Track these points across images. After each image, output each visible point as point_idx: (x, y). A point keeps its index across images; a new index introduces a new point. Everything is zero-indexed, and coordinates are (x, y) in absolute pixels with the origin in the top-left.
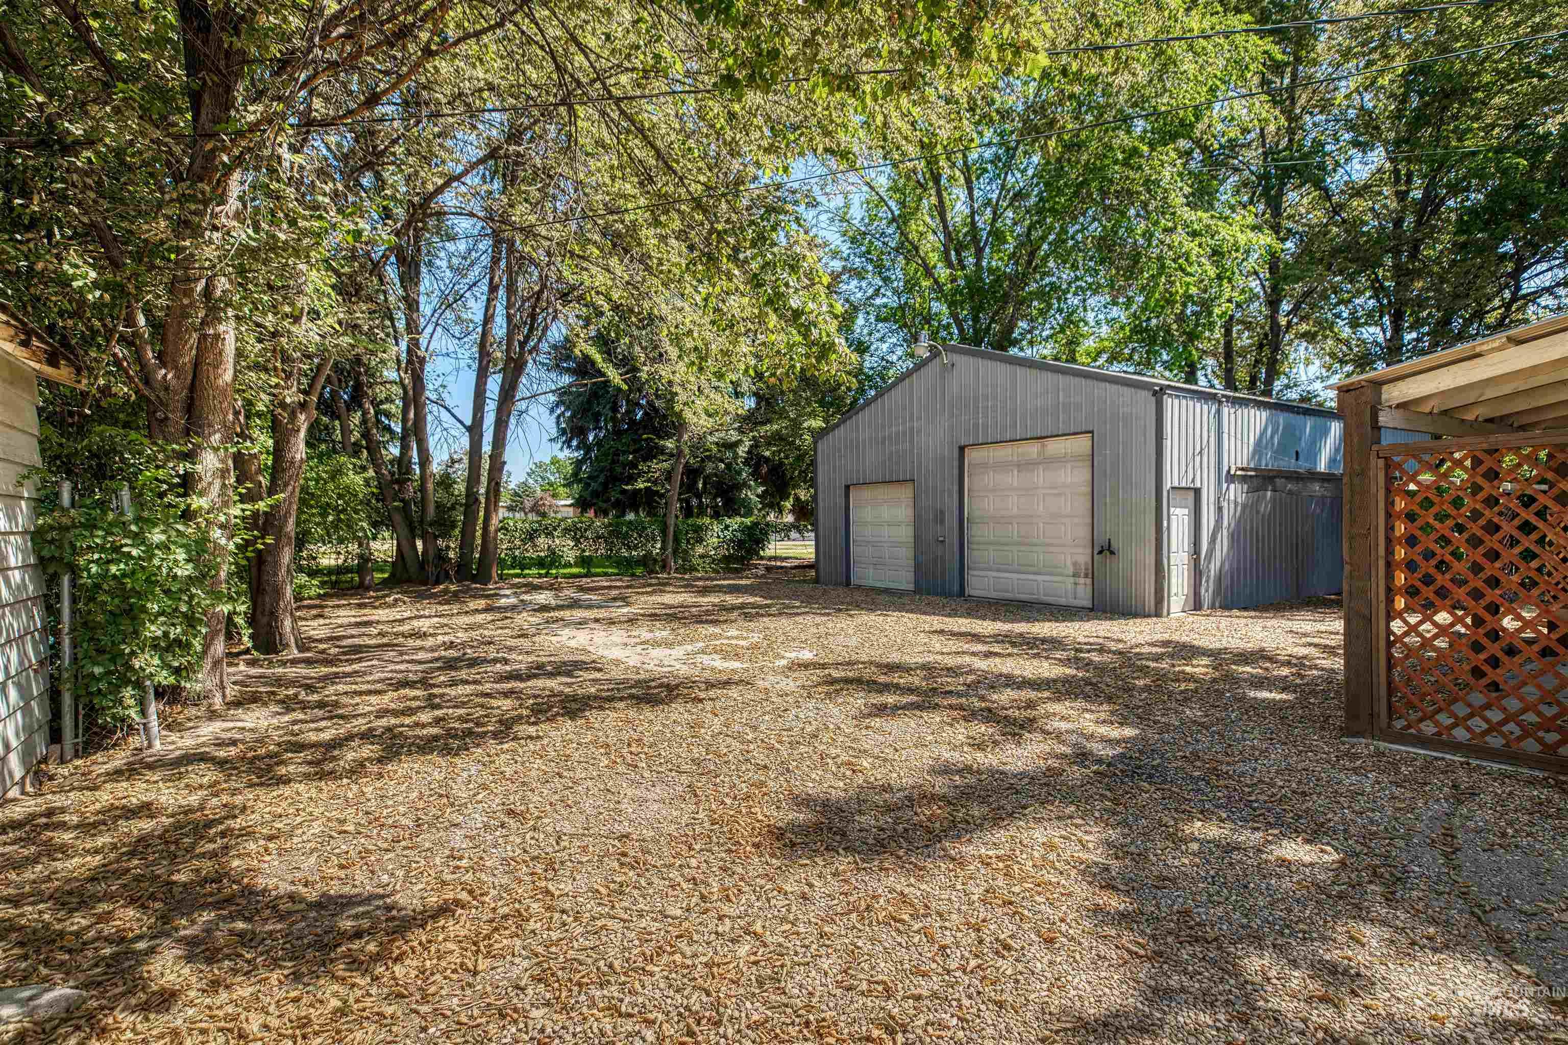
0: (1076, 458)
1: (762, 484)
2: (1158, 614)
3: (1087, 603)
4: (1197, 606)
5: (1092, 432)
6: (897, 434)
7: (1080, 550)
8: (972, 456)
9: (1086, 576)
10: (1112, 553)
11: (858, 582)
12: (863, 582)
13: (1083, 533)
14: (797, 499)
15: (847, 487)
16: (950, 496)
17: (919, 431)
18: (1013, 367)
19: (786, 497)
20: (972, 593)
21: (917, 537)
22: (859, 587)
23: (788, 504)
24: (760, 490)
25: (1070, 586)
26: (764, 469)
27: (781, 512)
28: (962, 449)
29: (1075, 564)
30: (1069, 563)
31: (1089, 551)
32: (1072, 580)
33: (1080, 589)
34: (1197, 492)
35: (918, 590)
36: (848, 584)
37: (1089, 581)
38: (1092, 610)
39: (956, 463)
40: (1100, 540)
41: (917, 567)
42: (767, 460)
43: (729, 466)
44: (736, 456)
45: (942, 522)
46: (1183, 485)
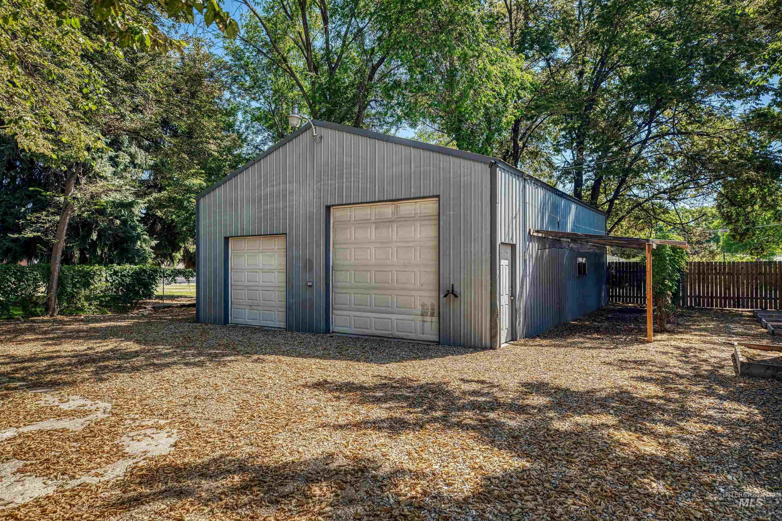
0: (424, 218)
1: (156, 239)
2: (492, 348)
3: (435, 338)
4: (513, 337)
5: (438, 196)
6: (272, 194)
7: (427, 294)
8: (336, 213)
9: (432, 315)
10: (456, 296)
11: (235, 321)
12: (241, 321)
13: (431, 278)
14: (186, 251)
15: (227, 239)
16: (318, 246)
17: (291, 192)
18: (372, 141)
19: (176, 248)
20: (336, 329)
21: (288, 281)
22: (236, 326)
23: (179, 255)
24: (154, 243)
25: (419, 324)
26: (159, 227)
27: (173, 261)
28: (328, 208)
29: (423, 305)
30: (418, 303)
31: (435, 294)
32: (420, 318)
33: (427, 325)
34: (513, 247)
35: (289, 328)
36: (226, 321)
37: (435, 319)
38: (438, 343)
39: (323, 220)
40: (445, 286)
41: (289, 308)
42: (161, 219)
43: (124, 222)
44: (132, 214)
45: (311, 269)
46: (507, 242)
